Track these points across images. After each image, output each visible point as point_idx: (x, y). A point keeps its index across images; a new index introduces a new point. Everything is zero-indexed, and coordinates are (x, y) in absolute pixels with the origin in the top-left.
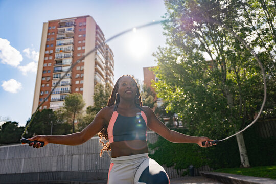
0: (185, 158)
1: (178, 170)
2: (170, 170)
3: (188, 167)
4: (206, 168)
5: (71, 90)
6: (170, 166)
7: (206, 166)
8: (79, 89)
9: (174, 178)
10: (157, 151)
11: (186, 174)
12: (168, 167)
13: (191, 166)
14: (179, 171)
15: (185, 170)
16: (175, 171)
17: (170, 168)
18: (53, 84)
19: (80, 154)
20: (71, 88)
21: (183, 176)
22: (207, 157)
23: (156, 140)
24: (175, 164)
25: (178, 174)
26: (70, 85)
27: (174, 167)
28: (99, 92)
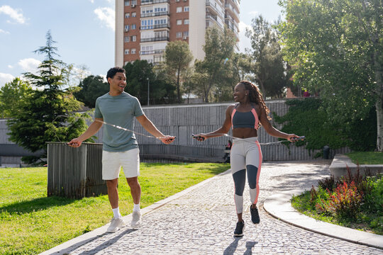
0: (320, 137)
1: (309, 150)
2: (300, 150)
3: (322, 148)
4: (346, 151)
5: (171, 23)
6: (300, 146)
7: (346, 148)
8: (183, 22)
9: (304, 159)
10: (285, 126)
11: (319, 156)
12: (298, 146)
13: (326, 147)
14: (311, 152)
15: (318, 151)
16: (306, 151)
17: (299, 148)
18: (141, 13)
19: (189, 126)
20: (169, 20)
21: (316, 157)
22: (349, 137)
23: (286, 112)
24: (307, 143)
25: (310, 155)
26: (169, 15)
27: (305, 146)
28: (211, 40)
